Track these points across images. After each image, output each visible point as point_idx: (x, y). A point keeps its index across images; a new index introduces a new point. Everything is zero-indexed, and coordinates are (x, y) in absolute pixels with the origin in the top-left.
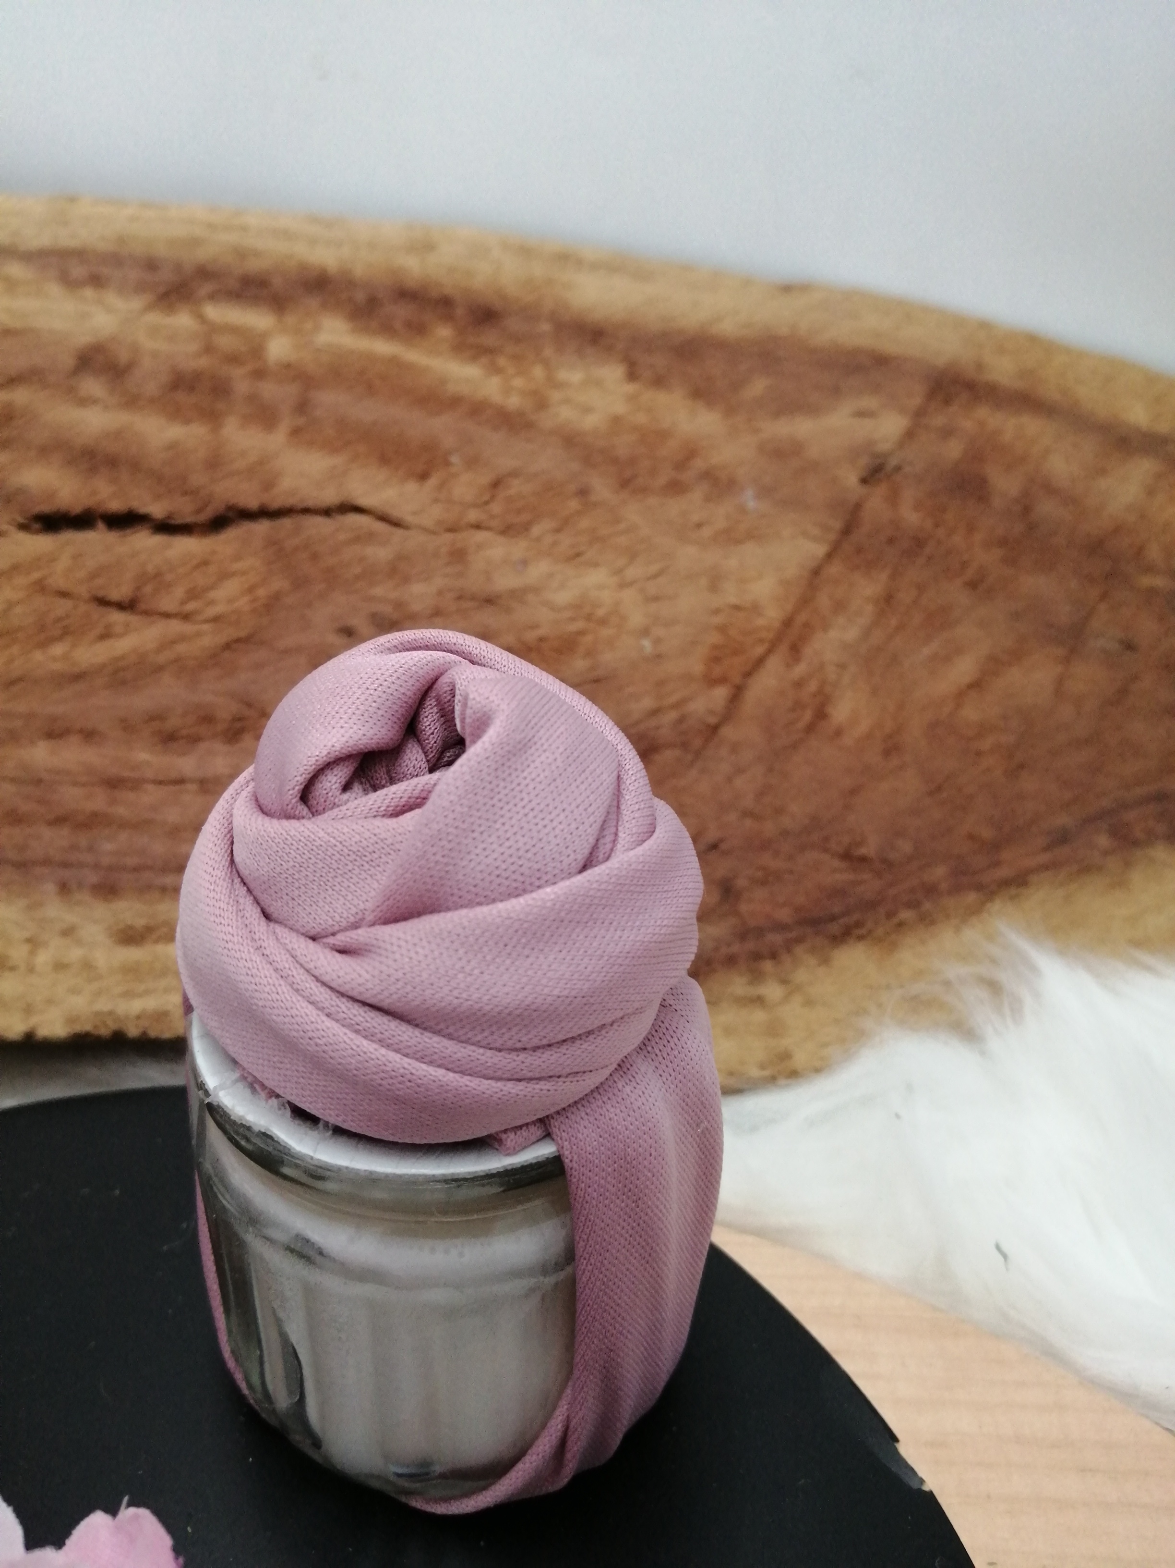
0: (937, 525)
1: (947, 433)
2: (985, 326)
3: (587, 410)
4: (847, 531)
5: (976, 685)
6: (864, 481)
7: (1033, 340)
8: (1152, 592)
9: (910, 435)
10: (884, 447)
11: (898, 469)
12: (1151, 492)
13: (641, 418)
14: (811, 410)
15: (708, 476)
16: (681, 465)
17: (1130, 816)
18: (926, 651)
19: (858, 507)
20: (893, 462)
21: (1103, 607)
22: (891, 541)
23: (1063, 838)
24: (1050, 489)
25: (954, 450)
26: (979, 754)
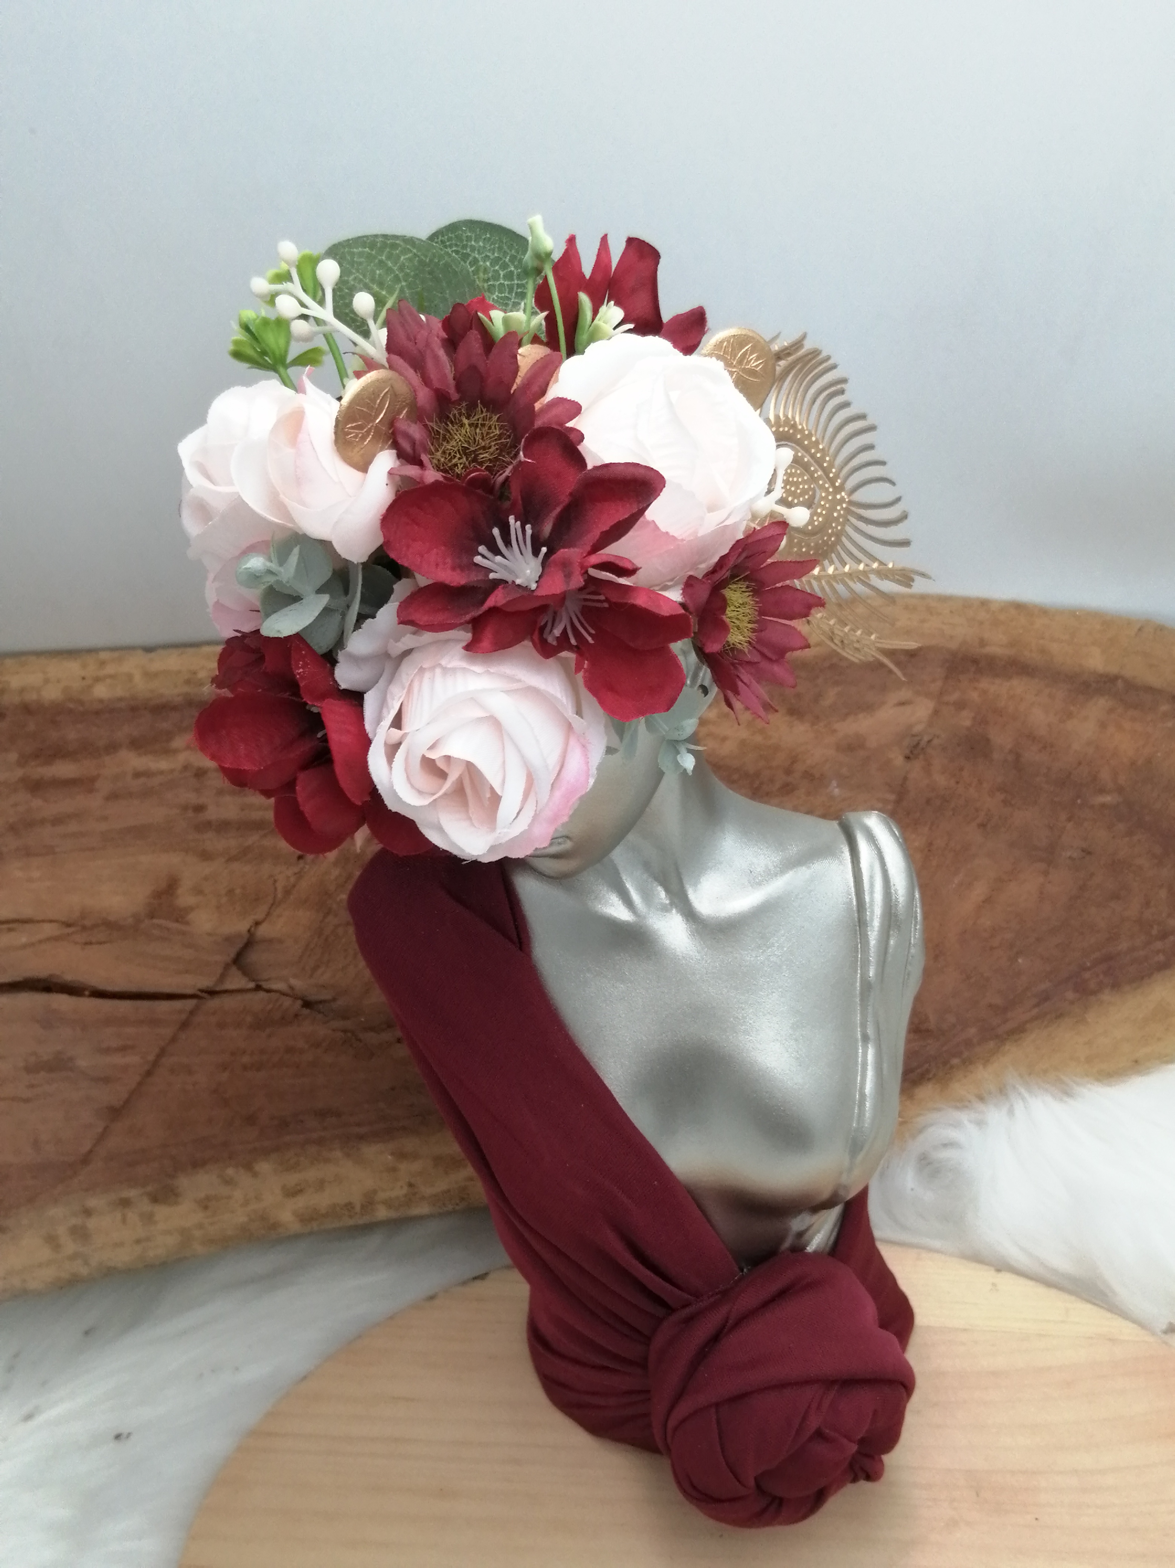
0: (957, 783)
1: (960, 705)
2: (984, 603)
3: (724, 739)
4: (899, 801)
5: (988, 900)
6: (908, 758)
7: (1019, 607)
8: (1103, 806)
9: (936, 712)
10: (918, 728)
11: (929, 742)
12: (1103, 725)
13: (758, 739)
14: (869, 708)
15: (808, 775)
16: (788, 772)
17: (1087, 975)
18: (956, 881)
19: (905, 779)
20: (926, 739)
21: (1070, 825)
22: (928, 801)
23: (1045, 997)
24: (1032, 737)
25: (965, 720)
26: (992, 948)
